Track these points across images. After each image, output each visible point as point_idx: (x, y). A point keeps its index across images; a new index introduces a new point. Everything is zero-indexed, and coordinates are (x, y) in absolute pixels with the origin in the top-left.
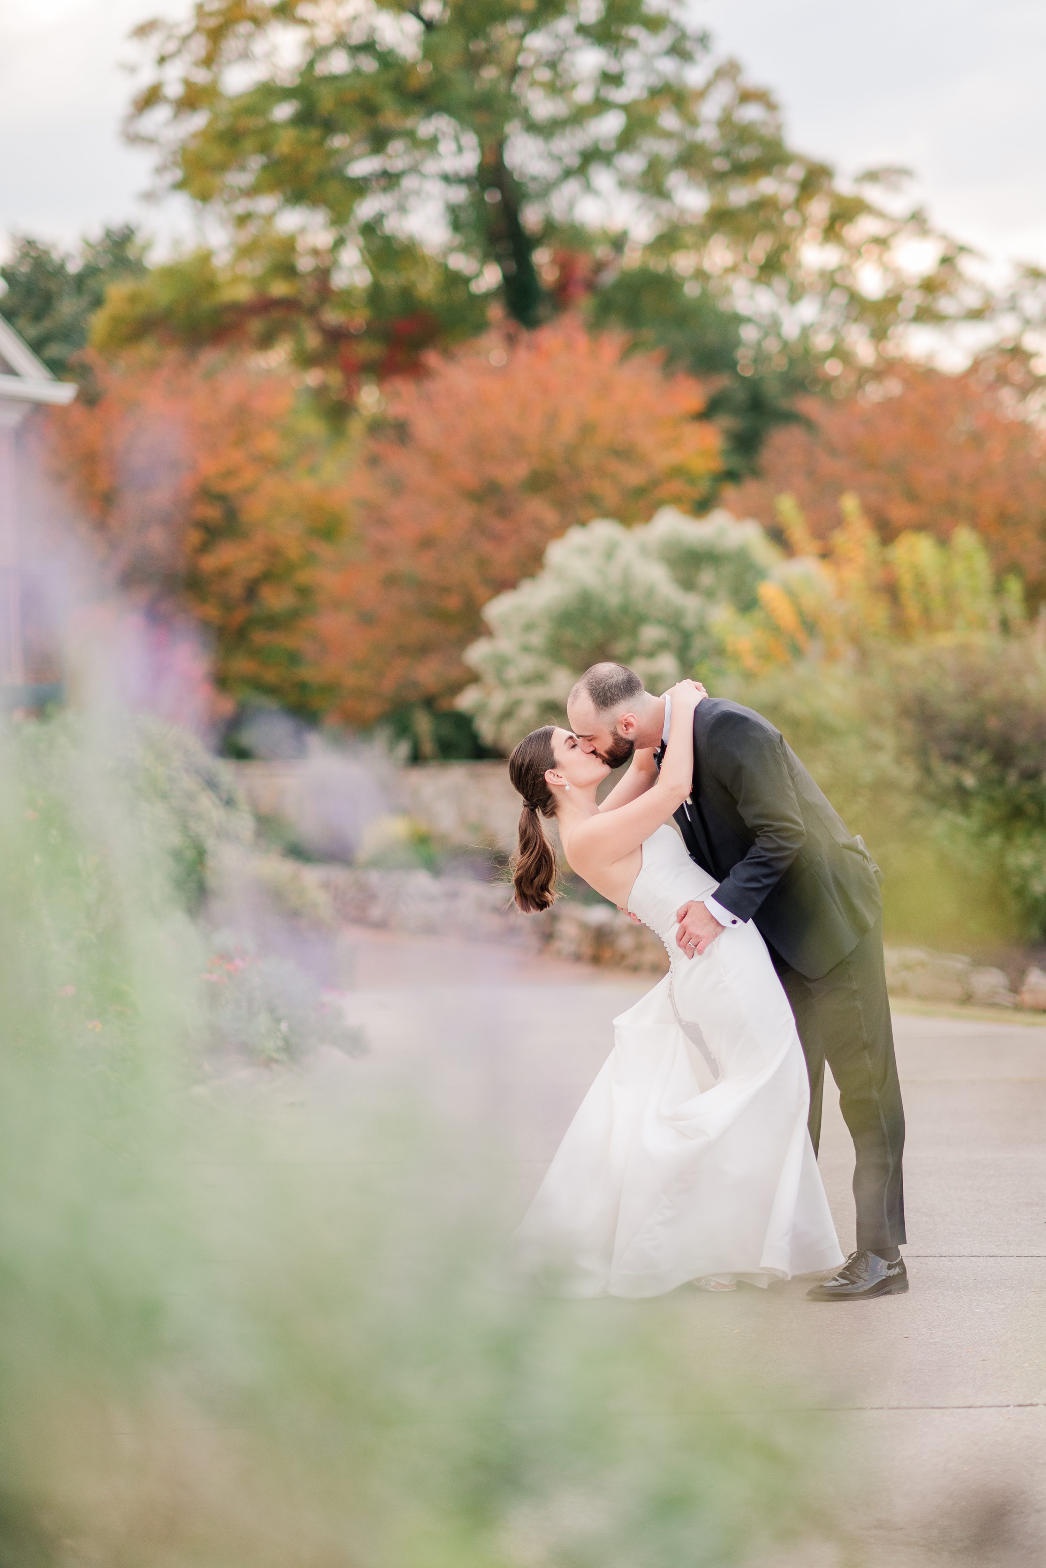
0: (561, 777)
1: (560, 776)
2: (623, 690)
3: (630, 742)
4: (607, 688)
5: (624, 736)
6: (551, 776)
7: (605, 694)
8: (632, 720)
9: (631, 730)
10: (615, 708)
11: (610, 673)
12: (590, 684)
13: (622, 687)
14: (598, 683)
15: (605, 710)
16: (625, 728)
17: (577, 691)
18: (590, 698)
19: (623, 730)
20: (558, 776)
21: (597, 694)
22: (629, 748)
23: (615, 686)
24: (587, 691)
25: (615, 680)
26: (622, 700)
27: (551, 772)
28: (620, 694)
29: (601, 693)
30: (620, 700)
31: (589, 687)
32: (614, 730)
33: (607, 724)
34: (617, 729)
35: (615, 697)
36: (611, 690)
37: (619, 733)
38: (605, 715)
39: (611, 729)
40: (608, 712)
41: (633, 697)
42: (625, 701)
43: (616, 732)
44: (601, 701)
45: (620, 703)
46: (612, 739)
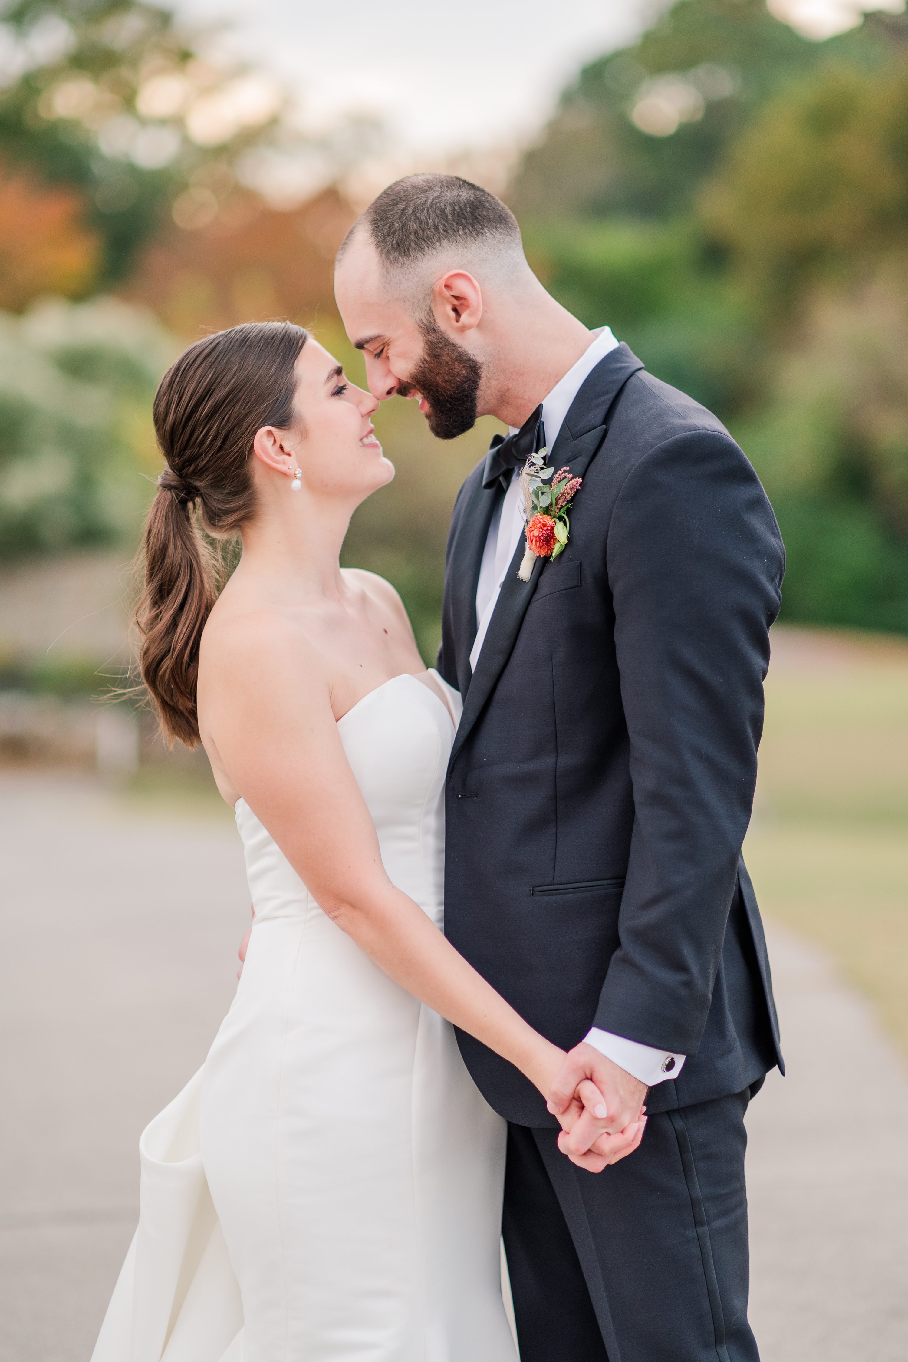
0: (289, 455)
1: (286, 449)
2: (450, 217)
4: (411, 213)
5: (452, 334)
6: (269, 443)
7: (403, 226)
9: (467, 320)
10: (425, 259)
13: (448, 210)
14: (394, 201)
15: (403, 265)
16: (452, 314)
19: (448, 317)
20: (281, 447)
21: (386, 226)
23: (431, 206)
24: (368, 226)
25: (433, 194)
26: (445, 242)
27: (270, 433)
28: (441, 227)
30: (439, 240)
32: (427, 318)
33: (409, 301)
34: (433, 315)
35: (427, 233)
36: (419, 215)
37: (438, 328)
38: (405, 276)
39: (421, 315)
40: (411, 270)
41: (477, 239)
42: (454, 244)
43: (431, 323)
44: (394, 242)
45: (440, 248)
46: (422, 338)
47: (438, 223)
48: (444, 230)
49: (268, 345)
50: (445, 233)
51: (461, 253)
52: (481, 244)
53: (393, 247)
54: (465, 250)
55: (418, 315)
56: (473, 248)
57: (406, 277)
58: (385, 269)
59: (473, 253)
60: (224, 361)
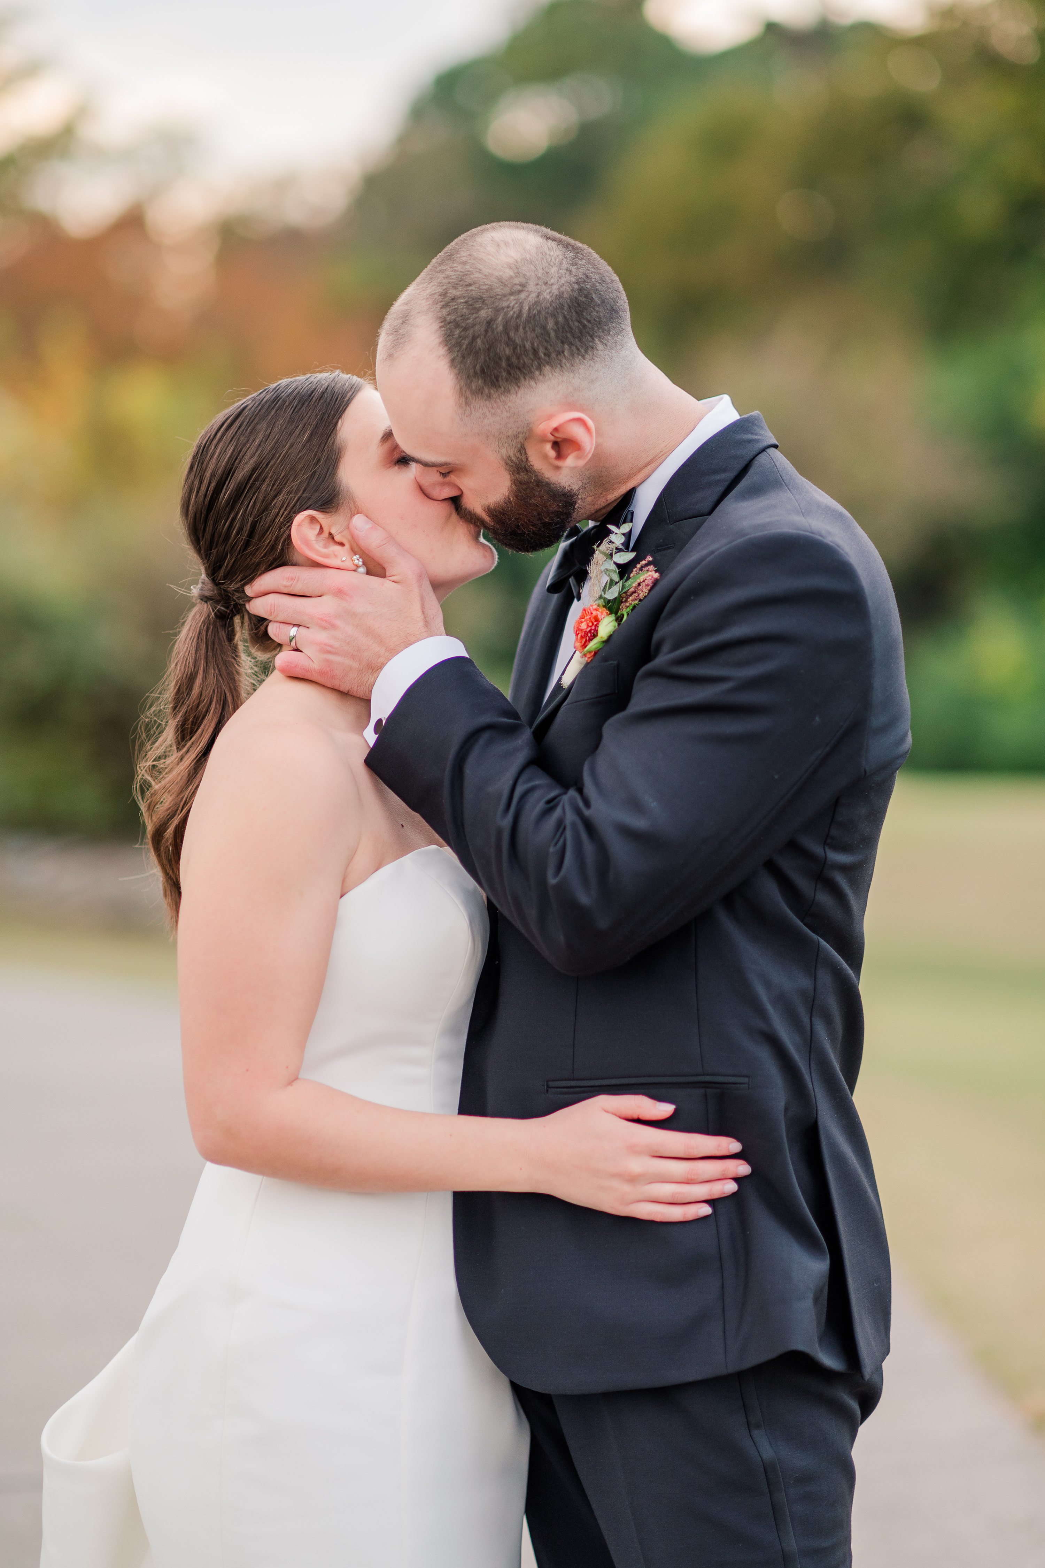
0: (342, 545)
1: (338, 537)
2: (553, 334)
3: (564, 495)
4: (501, 328)
5: (549, 475)
6: (311, 533)
7: (491, 347)
8: (577, 432)
9: (570, 461)
10: (521, 392)
11: (518, 274)
12: (446, 301)
13: (551, 324)
14: (475, 303)
15: (489, 397)
16: (552, 454)
17: (405, 319)
18: (442, 351)
19: (545, 457)
20: (331, 536)
21: (466, 342)
22: (558, 514)
23: (528, 321)
24: (436, 326)
25: (528, 298)
26: (547, 369)
27: (313, 519)
28: (541, 350)
29: (479, 341)
30: (539, 368)
31: (445, 312)
32: (517, 455)
33: (494, 436)
34: (526, 453)
35: (524, 360)
36: (513, 334)
37: (531, 467)
38: (490, 409)
39: (509, 451)
40: (500, 404)
41: (587, 356)
42: (558, 369)
43: (522, 461)
44: (478, 367)
45: (541, 377)
46: (508, 477)
47: (538, 345)
48: (545, 354)
49: (303, 404)
50: (547, 358)
51: (567, 379)
52: (591, 362)
53: (475, 373)
54: (572, 375)
55: (506, 452)
56: (581, 371)
57: (493, 411)
58: (463, 399)
59: (581, 377)
60: (248, 431)
